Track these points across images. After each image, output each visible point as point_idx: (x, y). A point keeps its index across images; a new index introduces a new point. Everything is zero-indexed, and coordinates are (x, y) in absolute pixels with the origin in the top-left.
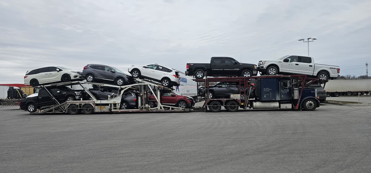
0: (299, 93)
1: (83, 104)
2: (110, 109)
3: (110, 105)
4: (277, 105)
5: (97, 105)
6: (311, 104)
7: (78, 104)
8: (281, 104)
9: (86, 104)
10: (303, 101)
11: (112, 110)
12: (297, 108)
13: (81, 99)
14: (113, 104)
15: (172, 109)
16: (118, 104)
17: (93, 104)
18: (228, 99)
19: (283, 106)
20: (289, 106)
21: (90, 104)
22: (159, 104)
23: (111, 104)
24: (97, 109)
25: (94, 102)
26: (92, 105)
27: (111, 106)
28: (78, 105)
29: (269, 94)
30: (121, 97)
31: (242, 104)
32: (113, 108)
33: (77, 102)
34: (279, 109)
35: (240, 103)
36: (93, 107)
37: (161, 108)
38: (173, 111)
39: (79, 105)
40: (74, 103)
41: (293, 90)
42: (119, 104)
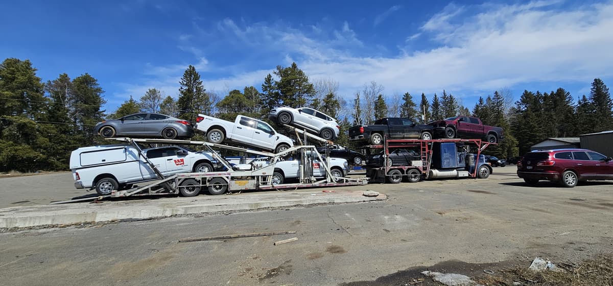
0: (475, 158)
1: (209, 178)
2: (258, 185)
3: (256, 178)
5: (233, 178)
6: (485, 171)
7: (199, 178)
8: (459, 172)
9: (214, 178)
10: (479, 168)
11: (260, 187)
12: (475, 175)
14: (261, 176)
16: (269, 177)
17: (227, 177)
18: (410, 167)
19: (461, 174)
20: (466, 174)
21: (222, 178)
23: (258, 177)
24: (234, 186)
25: (229, 174)
26: (226, 179)
27: (258, 180)
28: (200, 181)
29: (449, 161)
31: (424, 173)
32: (261, 183)
33: (198, 175)
34: (456, 178)
35: (422, 171)
36: (227, 183)
37: (332, 181)
38: (347, 184)
40: (192, 177)
42: (271, 177)
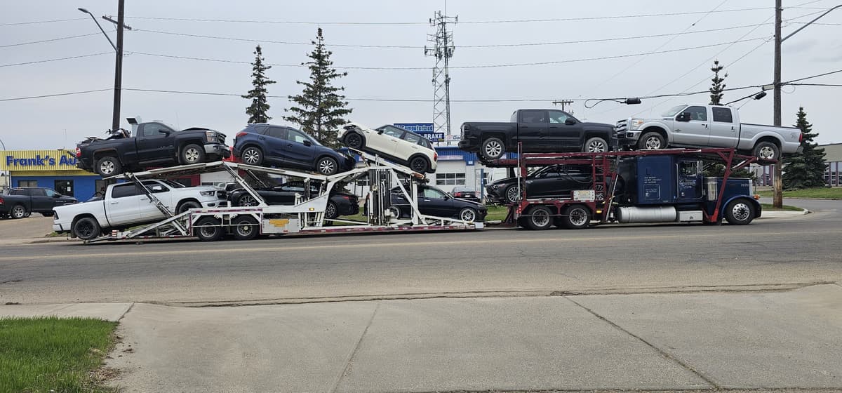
0: (719, 186)
1: (233, 215)
3: (299, 216)
4: (670, 212)
5: (267, 216)
6: (742, 211)
7: (219, 215)
8: (681, 212)
9: (239, 215)
10: (728, 204)
12: (714, 219)
13: (229, 203)
14: (307, 213)
15: (446, 222)
16: (319, 214)
17: (258, 215)
19: (685, 216)
20: (698, 215)
21: (250, 215)
22: (417, 213)
23: (303, 214)
24: (269, 227)
25: (261, 210)
26: (256, 217)
27: (303, 218)
28: (220, 219)
29: (655, 191)
30: (327, 197)
31: (598, 212)
32: (308, 224)
33: (218, 211)
34: (674, 223)
35: (594, 208)
36: (258, 222)
37: (420, 221)
38: (447, 228)
39: (222, 217)
41: (706, 181)
42: (323, 215)
